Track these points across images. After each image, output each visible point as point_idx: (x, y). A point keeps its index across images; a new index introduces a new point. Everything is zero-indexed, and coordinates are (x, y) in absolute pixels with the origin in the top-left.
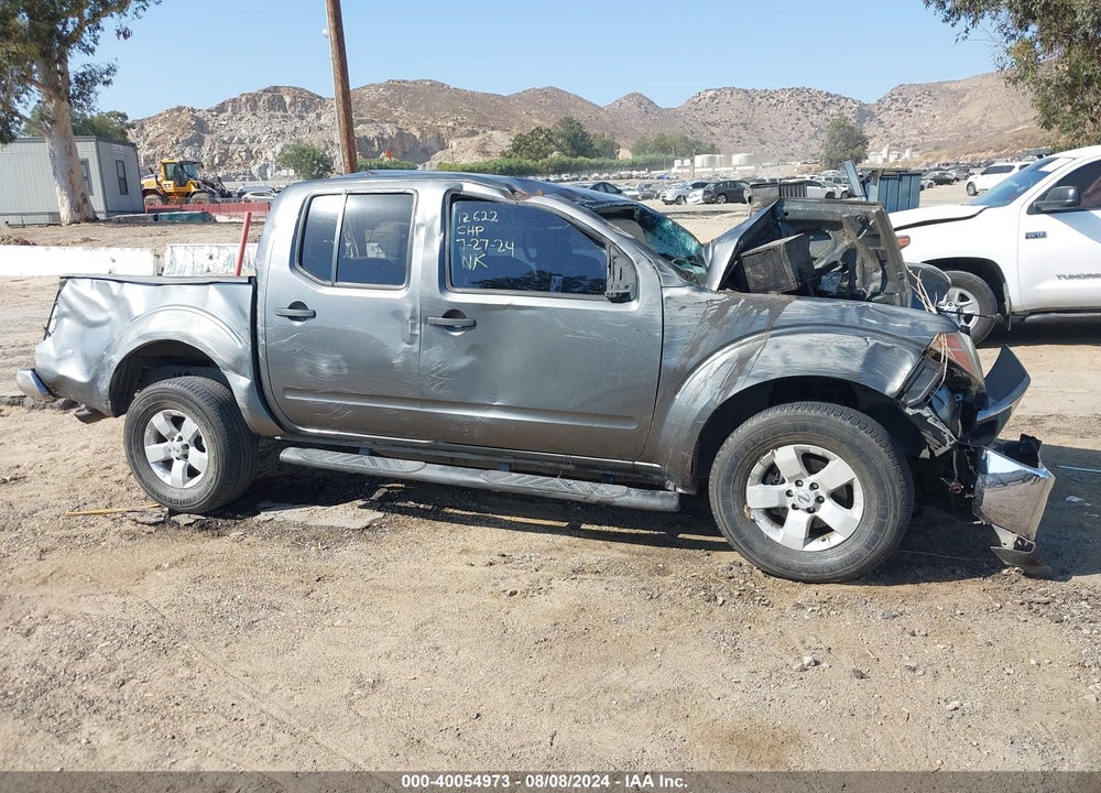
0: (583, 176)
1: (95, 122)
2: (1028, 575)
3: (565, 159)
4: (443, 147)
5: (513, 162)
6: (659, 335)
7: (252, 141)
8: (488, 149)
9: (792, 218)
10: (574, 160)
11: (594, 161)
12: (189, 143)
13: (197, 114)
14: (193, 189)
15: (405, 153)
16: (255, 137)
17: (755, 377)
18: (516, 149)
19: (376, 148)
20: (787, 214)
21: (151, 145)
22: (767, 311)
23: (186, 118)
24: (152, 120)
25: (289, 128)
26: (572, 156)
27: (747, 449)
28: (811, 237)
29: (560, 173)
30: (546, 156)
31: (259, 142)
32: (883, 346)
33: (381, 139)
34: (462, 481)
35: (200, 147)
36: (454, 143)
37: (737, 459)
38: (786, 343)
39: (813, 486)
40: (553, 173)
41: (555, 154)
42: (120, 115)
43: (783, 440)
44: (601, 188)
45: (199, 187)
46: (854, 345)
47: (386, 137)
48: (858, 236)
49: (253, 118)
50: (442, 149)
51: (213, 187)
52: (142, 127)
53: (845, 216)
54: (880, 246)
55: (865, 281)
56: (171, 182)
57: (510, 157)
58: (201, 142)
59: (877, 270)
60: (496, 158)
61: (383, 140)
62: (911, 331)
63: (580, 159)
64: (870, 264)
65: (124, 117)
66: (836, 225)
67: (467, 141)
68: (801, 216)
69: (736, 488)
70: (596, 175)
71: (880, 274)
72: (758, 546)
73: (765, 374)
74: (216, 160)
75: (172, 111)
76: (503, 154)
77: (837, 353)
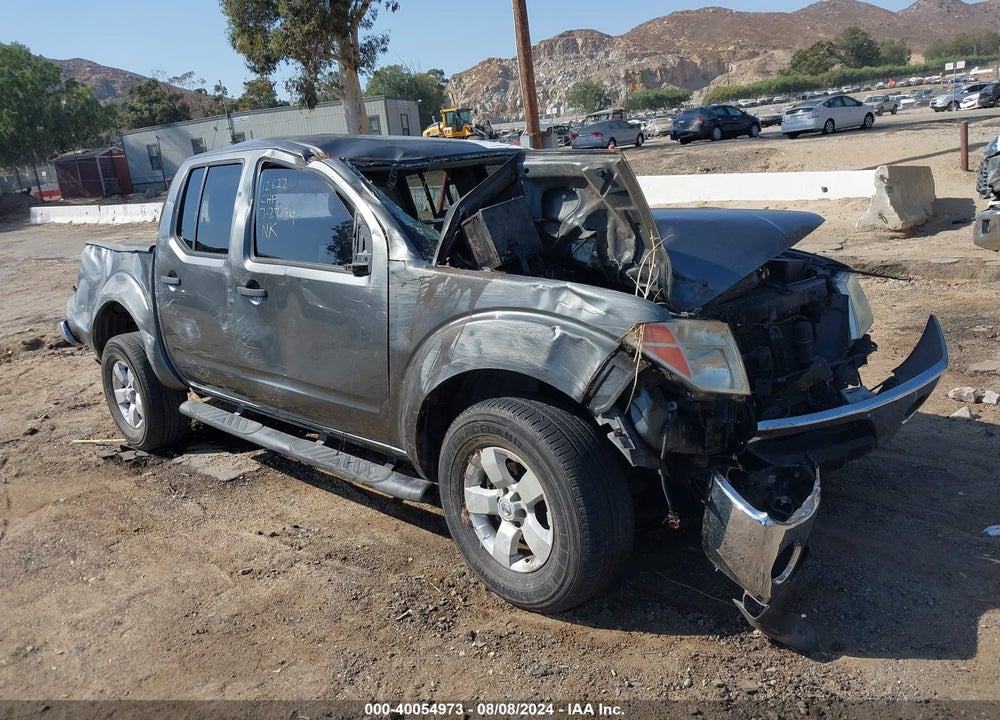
0: (865, 87)
1: (417, 81)
2: (775, 643)
3: (848, 71)
4: (722, 70)
5: (789, 79)
6: (386, 313)
7: (548, 83)
8: (769, 69)
9: (533, 175)
10: (858, 71)
11: (879, 69)
12: (496, 89)
13: (504, 63)
14: (468, 133)
15: (686, 81)
16: (551, 79)
17: (454, 367)
18: (795, 66)
19: (659, 79)
20: (527, 171)
21: (467, 94)
22: (469, 291)
23: (494, 68)
24: (468, 73)
25: (580, 68)
26: (856, 67)
27: (456, 448)
28: (564, 197)
29: (840, 85)
30: (826, 70)
31: (554, 83)
32: (571, 339)
33: (663, 70)
34: (277, 447)
35: (505, 92)
36: (734, 66)
37: (450, 457)
38: (480, 328)
39: (517, 497)
40: (832, 87)
41: (837, 67)
42: (437, 72)
43: (482, 440)
44: (839, 103)
45: (471, 131)
46: (540, 336)
47: (668, 67)
48: (602, 193)
49: (550, 62)
50: (722, 73)
51: (483, 130)
52: (461, 80)
53: (584, 170)
54: (630, 204)
55: (617, 250)
56: (450, 128)
57: (788, 74)
58: (505, 87)
59: (630, 237)
60: (775, 78)
61: (665, 70)
62: (603, 318)
63: (866, 68)
64: (624, 228)
65: (442, 73)
66: (580, 182)
67: (747, 63)
68: (541, 173)
69: (453, 487)
70: (881, 84)
71: (633, 240)
72: (473, 555)
73: (462, 365)
74: (518, 102)
75: (484, 62)
76: (781, 72)
77: (522, 344)
